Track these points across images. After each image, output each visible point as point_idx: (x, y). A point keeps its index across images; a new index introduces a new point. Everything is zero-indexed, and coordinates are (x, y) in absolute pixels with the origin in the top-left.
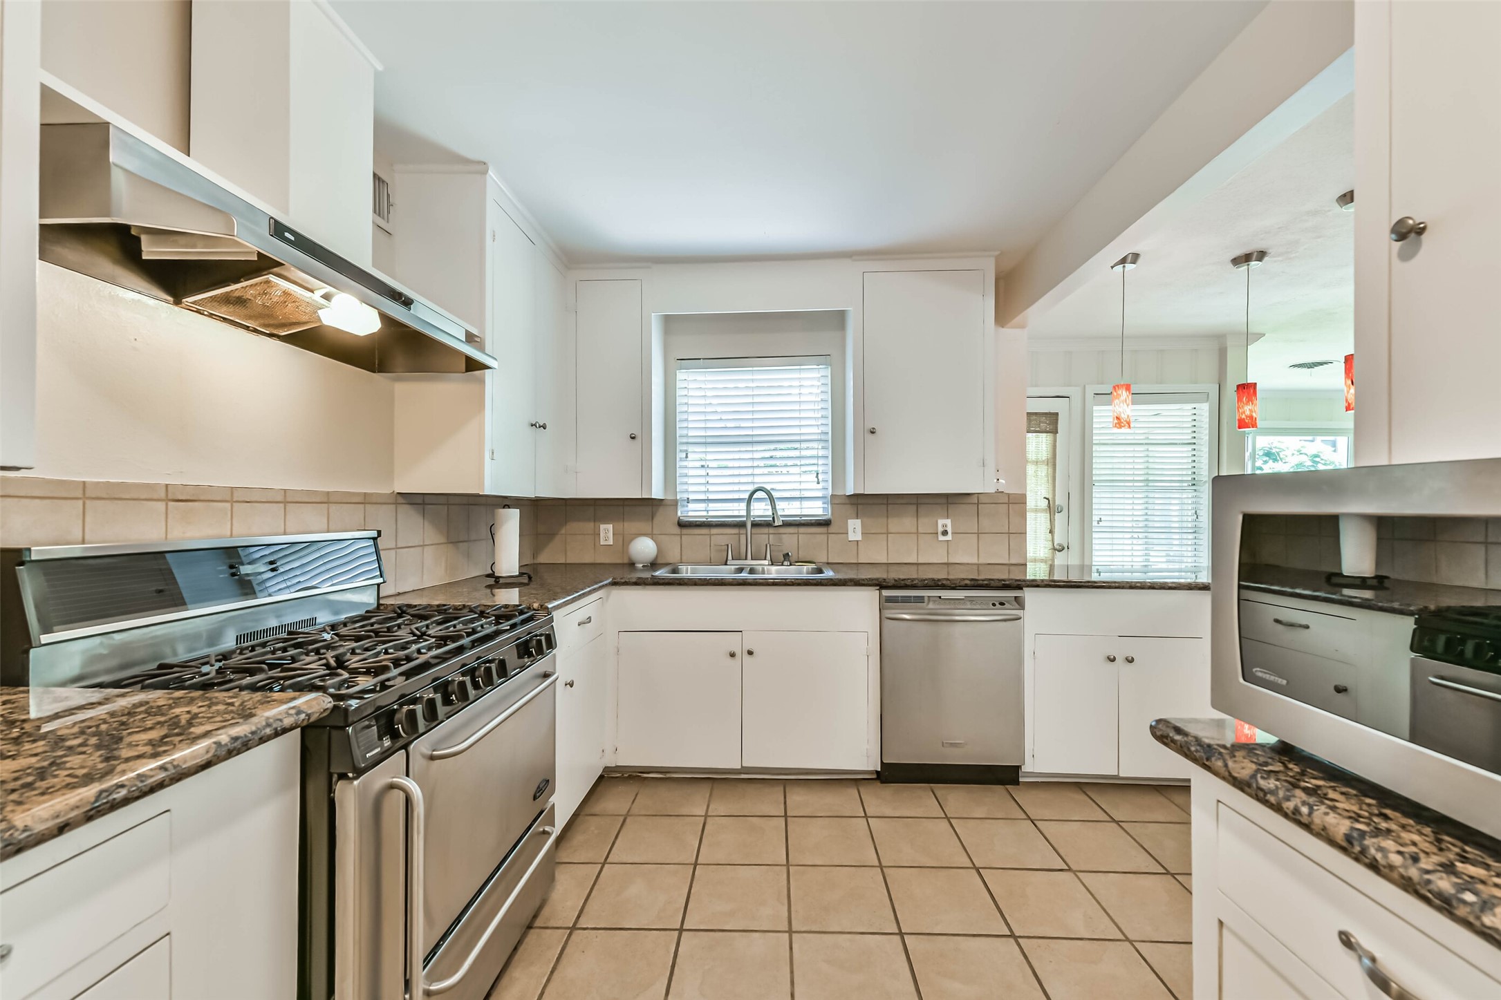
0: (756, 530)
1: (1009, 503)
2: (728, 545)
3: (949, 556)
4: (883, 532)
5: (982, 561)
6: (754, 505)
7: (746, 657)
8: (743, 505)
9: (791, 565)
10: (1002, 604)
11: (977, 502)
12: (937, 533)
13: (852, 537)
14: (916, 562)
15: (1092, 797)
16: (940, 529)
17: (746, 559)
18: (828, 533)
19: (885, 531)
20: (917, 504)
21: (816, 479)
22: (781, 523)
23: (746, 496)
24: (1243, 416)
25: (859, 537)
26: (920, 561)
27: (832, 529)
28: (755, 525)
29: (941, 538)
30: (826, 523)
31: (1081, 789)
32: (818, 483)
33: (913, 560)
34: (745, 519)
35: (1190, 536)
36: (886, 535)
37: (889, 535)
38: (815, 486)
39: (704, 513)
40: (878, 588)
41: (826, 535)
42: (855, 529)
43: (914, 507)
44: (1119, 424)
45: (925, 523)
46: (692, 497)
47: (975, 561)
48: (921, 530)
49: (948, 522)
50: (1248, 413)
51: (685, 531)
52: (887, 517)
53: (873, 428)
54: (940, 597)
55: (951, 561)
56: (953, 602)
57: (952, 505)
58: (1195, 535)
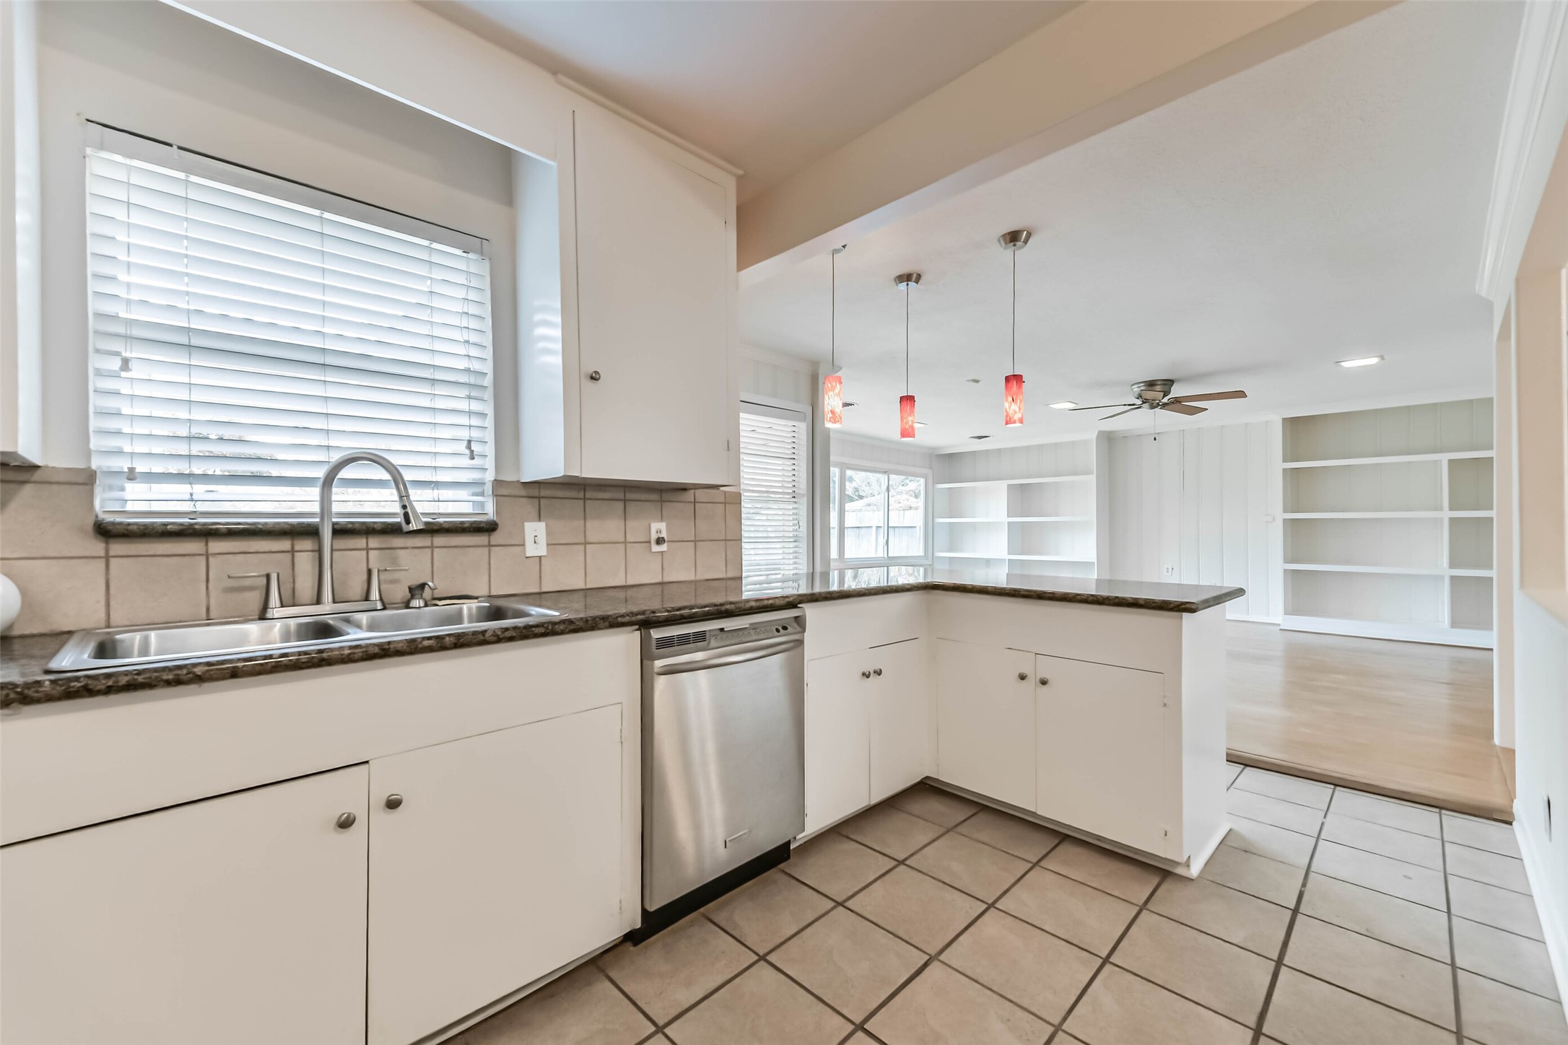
0: (343, 543)
1: (725, 503)
2: (268, 576)
3: (665, 572)
4: (576, 541)
5: (699, 578)
6: (337, 493)
7: (383, 819)
8: (314, 493)
9: (426, 605)
10: (785, 628)
11: (693, 501)
12: (650, 542)
13: (531, 550)
14: (622, 583)
15: (858, 840)
16: (654, 536)
17: (318, 601)
18: (490, 545)
19: (582, 540)
20: (625, 501)
21: (467, 452)
22: (421, 527)
23: (320, 473)
24: (907, 426)
25: (541, 550)
26: (630, 582)
27: (496, 538)
28: (339, 531)
29: (655, 548)
30: (488, 528)
31: (840, 834)
32: (472, 458)
33: (619, 581)
34: (318, 520)
35: (792, 545)
36: (582, 547)
37: (588, 546)
38: (466, 462)
39: (187, 507)
40: (637, 627)
41: (486, 550)
42: (536, 536)
43: (620, 505)
44: (833, 418)
45: (635, 528)
46: (141, 467)
47: (692, 578)
48: (629, 538)
49: (662, 526)
50: (910, 423)
51: (118, 548)
52: (585, 519)
53: (596, 372)
54: (722, 630)
55: (667, 579)
56: (735, 634)
57: (669, 504)
58: (796, 544)
